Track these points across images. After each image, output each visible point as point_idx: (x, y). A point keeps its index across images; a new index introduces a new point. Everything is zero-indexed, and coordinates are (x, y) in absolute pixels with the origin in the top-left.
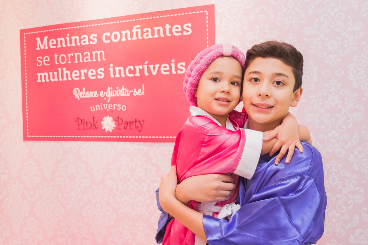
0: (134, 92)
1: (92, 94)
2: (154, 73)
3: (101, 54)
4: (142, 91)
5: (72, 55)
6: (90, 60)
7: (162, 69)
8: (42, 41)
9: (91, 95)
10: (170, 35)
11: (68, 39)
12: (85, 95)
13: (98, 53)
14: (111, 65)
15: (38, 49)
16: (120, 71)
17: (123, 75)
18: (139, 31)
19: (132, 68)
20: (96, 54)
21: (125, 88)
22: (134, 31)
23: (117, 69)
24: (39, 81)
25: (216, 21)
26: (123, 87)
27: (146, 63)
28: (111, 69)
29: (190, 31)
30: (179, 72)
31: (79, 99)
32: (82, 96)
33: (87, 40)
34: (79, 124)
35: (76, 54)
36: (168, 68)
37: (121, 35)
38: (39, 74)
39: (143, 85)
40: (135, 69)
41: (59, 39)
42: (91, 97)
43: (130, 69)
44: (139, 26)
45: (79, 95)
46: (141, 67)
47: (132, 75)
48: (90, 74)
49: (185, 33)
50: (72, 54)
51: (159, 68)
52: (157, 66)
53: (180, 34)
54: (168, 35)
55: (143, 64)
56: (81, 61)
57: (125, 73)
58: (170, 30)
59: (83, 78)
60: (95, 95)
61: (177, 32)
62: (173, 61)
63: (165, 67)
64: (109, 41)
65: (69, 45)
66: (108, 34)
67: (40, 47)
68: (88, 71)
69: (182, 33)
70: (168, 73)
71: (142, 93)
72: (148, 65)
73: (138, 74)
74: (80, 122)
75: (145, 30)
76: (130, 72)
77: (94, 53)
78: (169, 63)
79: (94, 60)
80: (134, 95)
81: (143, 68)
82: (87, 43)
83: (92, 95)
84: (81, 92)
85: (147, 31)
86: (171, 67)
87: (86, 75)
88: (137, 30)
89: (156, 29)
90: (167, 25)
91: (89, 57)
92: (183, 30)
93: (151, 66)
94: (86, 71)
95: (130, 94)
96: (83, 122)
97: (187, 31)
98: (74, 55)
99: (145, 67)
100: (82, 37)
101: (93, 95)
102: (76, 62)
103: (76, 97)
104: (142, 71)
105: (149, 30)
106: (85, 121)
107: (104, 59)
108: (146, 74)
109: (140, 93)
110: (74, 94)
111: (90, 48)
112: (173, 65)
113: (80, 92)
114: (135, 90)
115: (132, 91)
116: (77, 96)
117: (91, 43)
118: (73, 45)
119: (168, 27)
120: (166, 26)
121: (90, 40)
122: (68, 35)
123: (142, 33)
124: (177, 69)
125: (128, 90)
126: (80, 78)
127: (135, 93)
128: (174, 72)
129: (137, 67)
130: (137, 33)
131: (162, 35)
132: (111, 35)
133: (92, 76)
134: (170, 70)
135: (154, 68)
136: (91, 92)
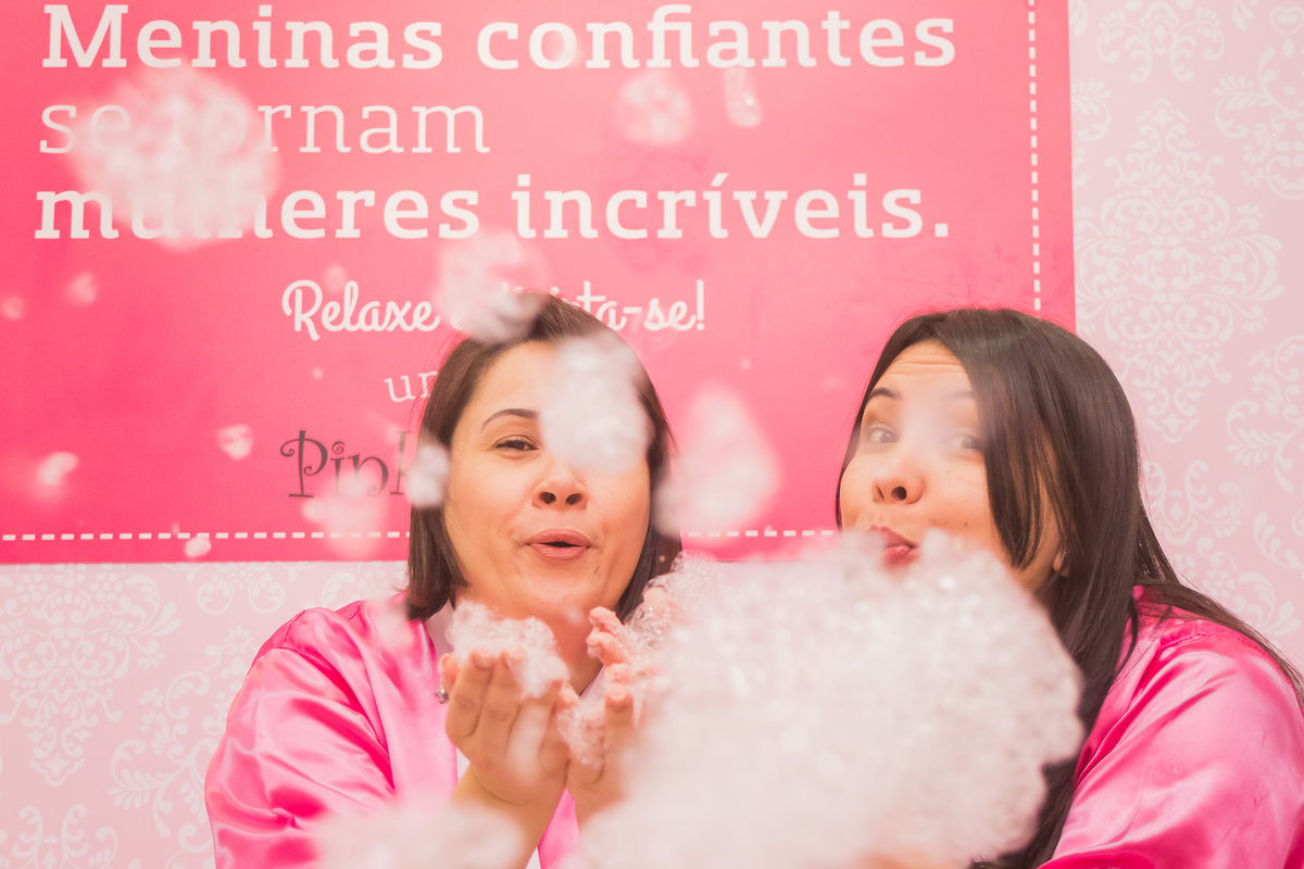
0: (650, 316)
1: (400, 315)
2: (760, 231)
3: (465, 123)
4: (692, 310)
5: (288, 115)
6: (393, 146)
7: (802, 214)
8: (86, 26)
9: (393, 317)
10: (846, 62)
11: (264, 30)
12: (354, 320)
13: (451, 114)
14: (524, 180)
15: (54, 60)
16: (571, 210)
17: (588, 231)
18: (685, 29)
19: (641, 199)
20: (436, 123)
21: (594, 293)
22: (658, 26)
23: (556, 199)
24: (47, 231)
25: (1072, 20)
26: (587, 285)
27: (719, 179)
28: (522, 199)
29: (948, 53)
30: (888, 230)
31: (315, 336)
32: (337, 322)
33: (381, 45)
34: (302, 470)
35: (311, 112)
36: (833, 211)
37: (585, 40)
38: (48, 199)
39: (700, 284)
40: (656, 206)
41: (204, 29)
42: (391, 328)
43: (627, 206)
44: (686, 9)
45: (316, 319)
46: (689, 197)
47: (642, 234)
48: (391, 216)
49: (921, 59)
50: (287, 110)
51: (787, 209)
52: (775, 198)
53: (898, 61)
54: (838, 59)
55: (702, 185)
56: (342, 148)
57: (599, 221)
58: (850, 42)
59: (348, 230)
60: (418, 322)
61: (881, 52)
62: (860, 179)
63: (817, 205)
64: (513, 64)
65: (266, 60)
66: (512, 30)
67: (66, 51)
68: (381, 200)
69: (910, 60)
70: (834, 233)
71: (693, 319)
72: (726, 191)
73: (670, 230)
74: (312, 455)
75: (715, 28)
76: (629, 215)
77: (422, 112)
78: (841, 190)
79: (422, 148)
80: (650, 326)
81: (703, 206)
82: (384, 61)
83: (400, 320)
84: (335, 305)
85: (728, 36)
86: (847, 207)
87: (369, 219)
88: (673, 26)
89: (774, 29)
90: (833, 15)
91: (393, 130)
92: (912, 43)
93: (745, 198)
94: (369, 197)
95: (624, 320)
96: (331, 454)
97: (934, 52)
98: (300, 118)
99: (714, 199)
100: (355, 29)
101: (409, 318)
102: (310, 147)
103: (298, 327)
104: (692, 218)
105: (741, 31)
106: (349, 451)
107: (481, 148)
108: (717, 230)
109: (684, 321)
110: (288, 311)
111: (399, 88)
112: (859, 199)
113: (327, 298)
114: (654, 303)
115: (636, 310)
116: (301, 319)
117: (409, 61)
118: (298, 60)
119: (834, 24)
120: (826, 18)
121: (398, 47)
122: (265, 10)
123: (701, 43)
124: (877, 215)
125: (614, 303)
126: (330, 232)
127: (655, 321)
128: (863, 230)
129: (669, 199)
130: (672, 39)
131: (806, 59)
132: (525, 34)
133: (405, 223)
134: (846, 219)
135: (760, 207)
136: (392, 306)
